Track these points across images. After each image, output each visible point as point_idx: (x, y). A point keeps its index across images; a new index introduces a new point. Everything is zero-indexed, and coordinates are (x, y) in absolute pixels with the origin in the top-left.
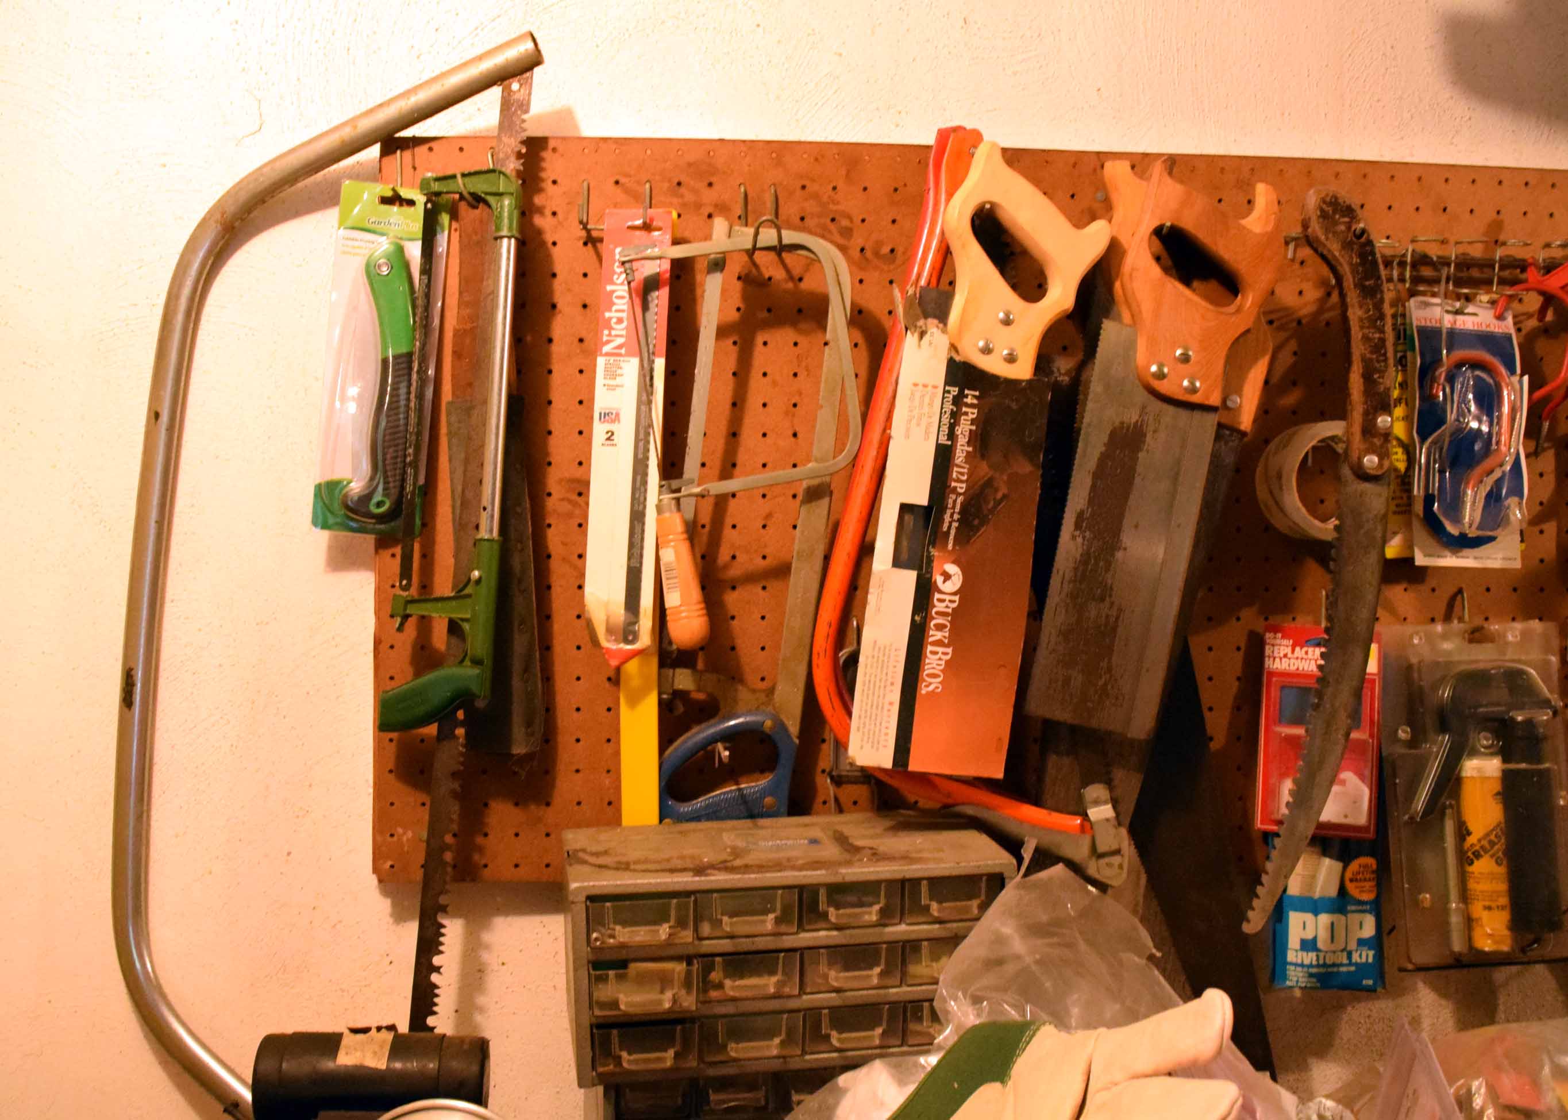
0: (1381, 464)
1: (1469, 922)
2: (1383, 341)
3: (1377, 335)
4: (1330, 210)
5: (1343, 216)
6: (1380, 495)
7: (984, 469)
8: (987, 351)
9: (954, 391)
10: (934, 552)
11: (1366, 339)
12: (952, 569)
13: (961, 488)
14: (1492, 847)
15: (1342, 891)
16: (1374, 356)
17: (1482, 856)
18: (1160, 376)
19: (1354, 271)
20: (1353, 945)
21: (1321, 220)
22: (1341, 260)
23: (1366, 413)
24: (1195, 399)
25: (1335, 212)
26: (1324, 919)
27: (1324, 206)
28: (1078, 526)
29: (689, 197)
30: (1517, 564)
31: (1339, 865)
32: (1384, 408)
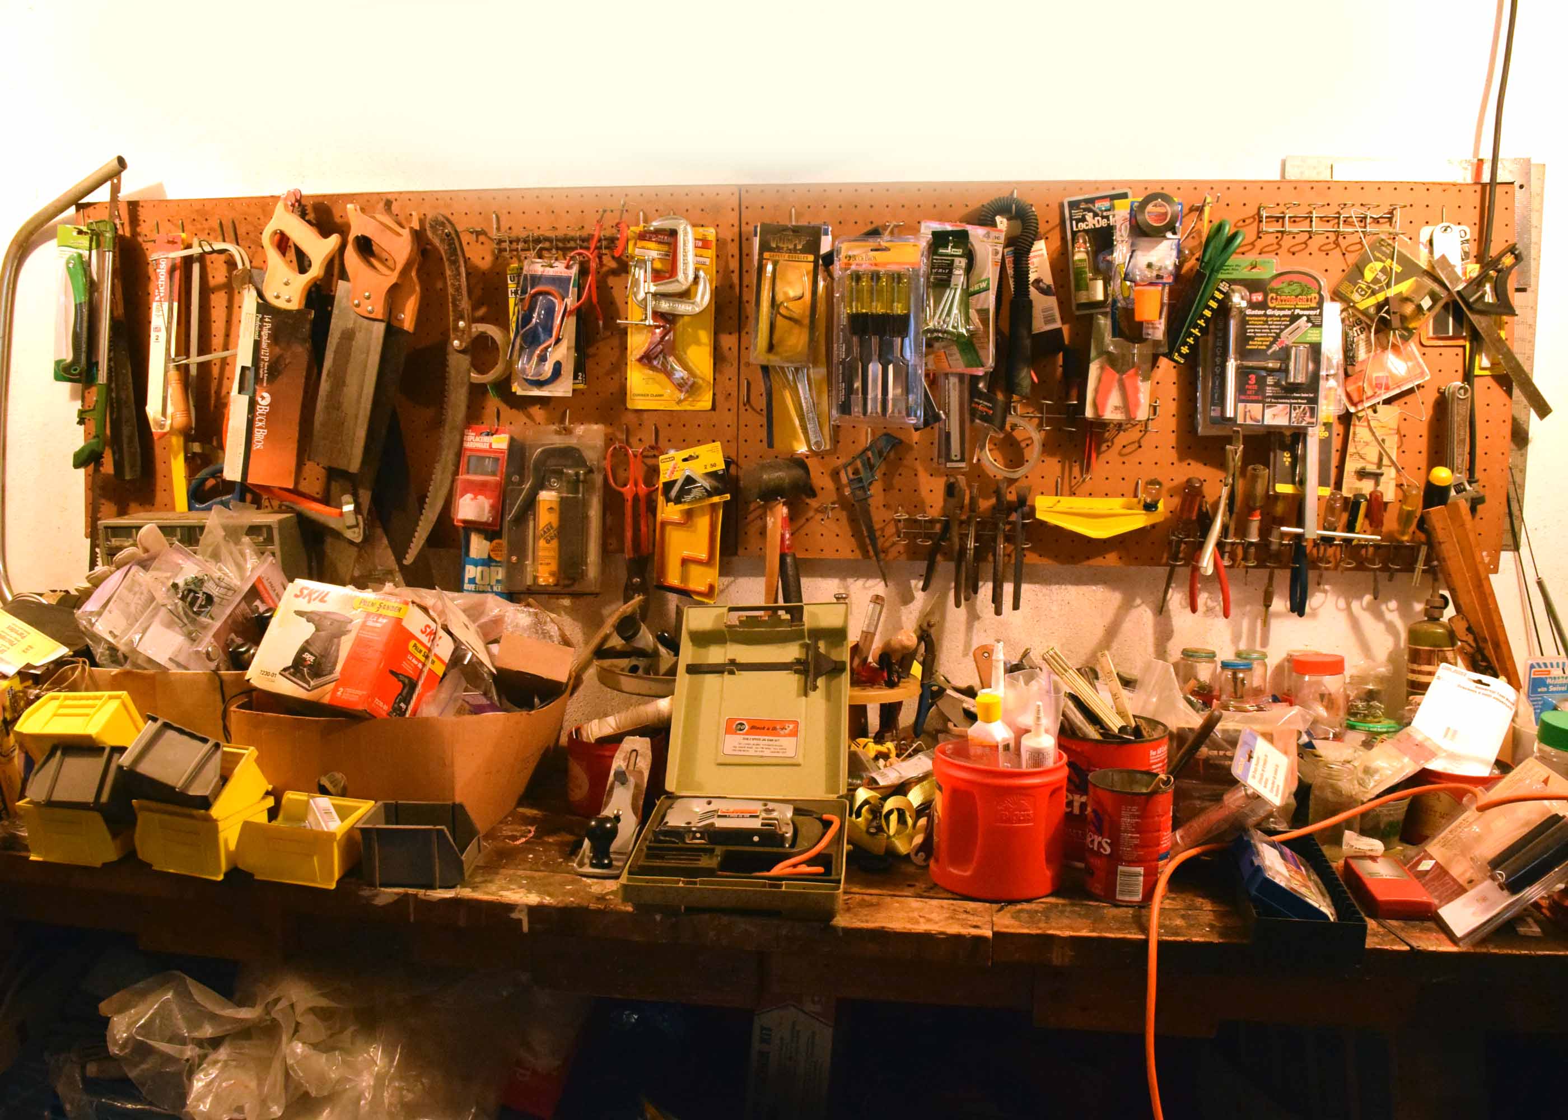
0: (461, 345)
1: (535, 569)
2: (460, 284)
3: (457, 282)
5: (441, 226)
6: (467, 359)
7: (277, 350)
8: (278, 297)
9: (260, 316)
10: (257, 387)
11: (453, 285)
12: (265, 395)
13: (267, 359)
14: (547, 534)
15: (489, 555)
16: (457, 293)
17: (542, 539)
18: (358, 306)
19: (446, 253)
20: (493, 583)
21: (431, 229)
22: (442, 249)
23: (454, 320)
24: (371, 316)
25: (436, 223)
26: (479, 568)
27: (431, 222)
28: (328, 375)
29: (199, 226)
30: (570, 395)
31: (488, 543)
32: (462, 318)
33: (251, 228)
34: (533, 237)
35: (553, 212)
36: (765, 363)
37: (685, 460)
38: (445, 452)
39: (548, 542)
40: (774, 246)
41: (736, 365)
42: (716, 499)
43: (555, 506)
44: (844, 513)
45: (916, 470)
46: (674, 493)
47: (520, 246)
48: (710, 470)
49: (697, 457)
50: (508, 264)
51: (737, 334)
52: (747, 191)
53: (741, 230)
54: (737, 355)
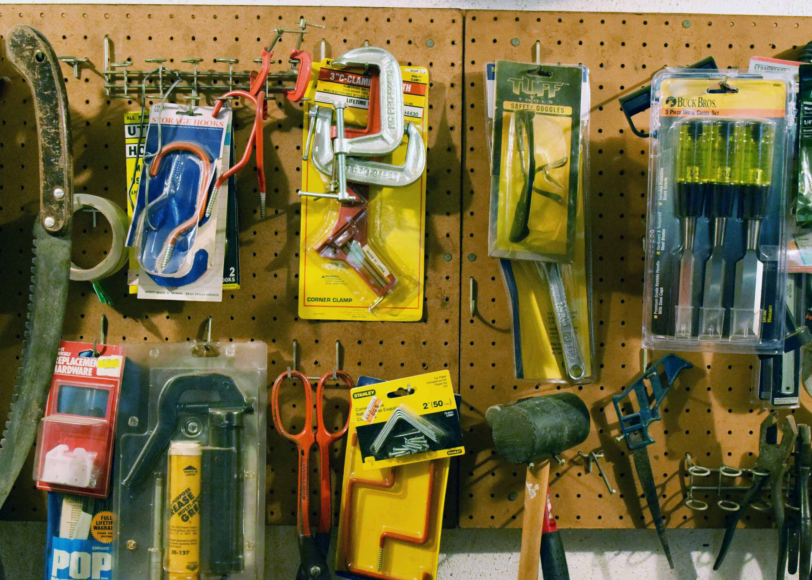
0: (56, 224)
1: (164, 561)
2: (57, 134)
3: (53, 131)
4: (18, 40)
5: (29, 45)
6: (65, 246)
11: (45, 133)
14: (180, 508)
15: (90, 535)
16: (51, 146)
17: (173, 514)
19: (36, 85)
21: (12, 48)
22: (27, 77)
23: (46, 187)
25: (22, 42)
26: (75, 555)
27: (15, 38)
30: (219, 299)
31: (89, 516)
32: (60, 183)
34: (163, 73)
35: (193, 39)
36: (507, 256)
37: (391, 395)
38: (26, 387)
39: (185, 519)
40: (517, 92)
41: (456, 257)
42: (442, 454)
43: (196, 464)
44: (611, 464)
45: (710, 405)
46: (378, 443)
47: (145, 85)
48: (432, 410)
49: (412, 392)
50: (126, 111)
51: (458, 215)
52: (474, 18)
53: (466, 71)
54: (459, 245)
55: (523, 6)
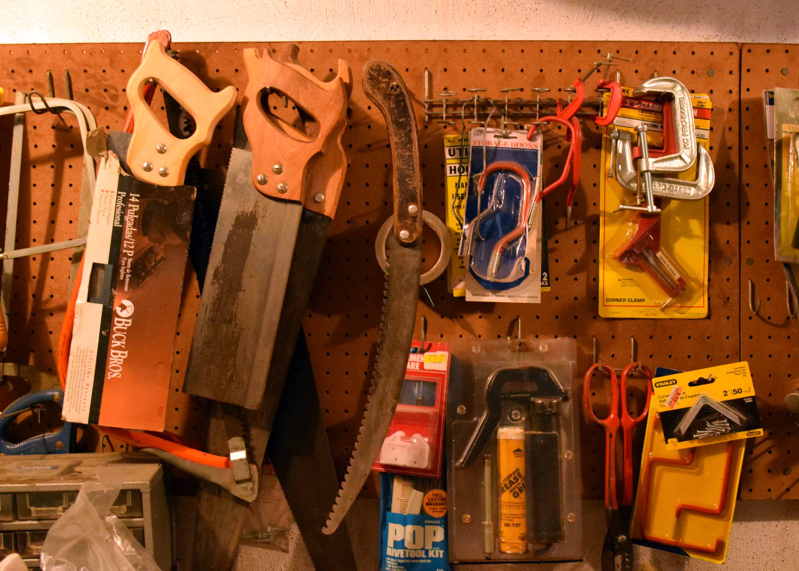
0: (411, 236)
1: (497, 533)
2: (411, 157)
3: (407, 154)
4: (375, 74)
5: (385, 78)
6: (415, 256)
7: (146, 242)
8: (148, 169)
9: (123, 194)
10: (115, 292)
11: (400, 156)
12: (127, 303)
13: (131, 253)
14: (511, 485)
15: (422, 511)
16: (406, 167)
17: (505, 491)
18: (264, 182)
19: (392, 113)
20: (429, 546)
21: (370, 81)
22: (383, 106)
23: (401, 204)
24: (285, 196)
25: (378, 75)
26: (410, 528)
27: (372, 72)
28: (215, 276)
29: (19, 79)
30: (538, 301)
31: (420, 494)
32: (413, 200)
33: (91, 83)
34: (478, 100)
35: (503, 70)
36: (789, 261)
37: (691, 384)
38: (382, 381)
39: (516, 495)
40: (791, 115)
41: (735, 261)
42: (743, 435)
43: (522, 448)
46: (684, 426)
47: (462, 112)
48: (731, 397)
49: (713, 381)
50: (443, 134)
51: (737, 224)
52: (749, 51)
53: (742, 98)
54: (738, 250)
55: (783, 39)
